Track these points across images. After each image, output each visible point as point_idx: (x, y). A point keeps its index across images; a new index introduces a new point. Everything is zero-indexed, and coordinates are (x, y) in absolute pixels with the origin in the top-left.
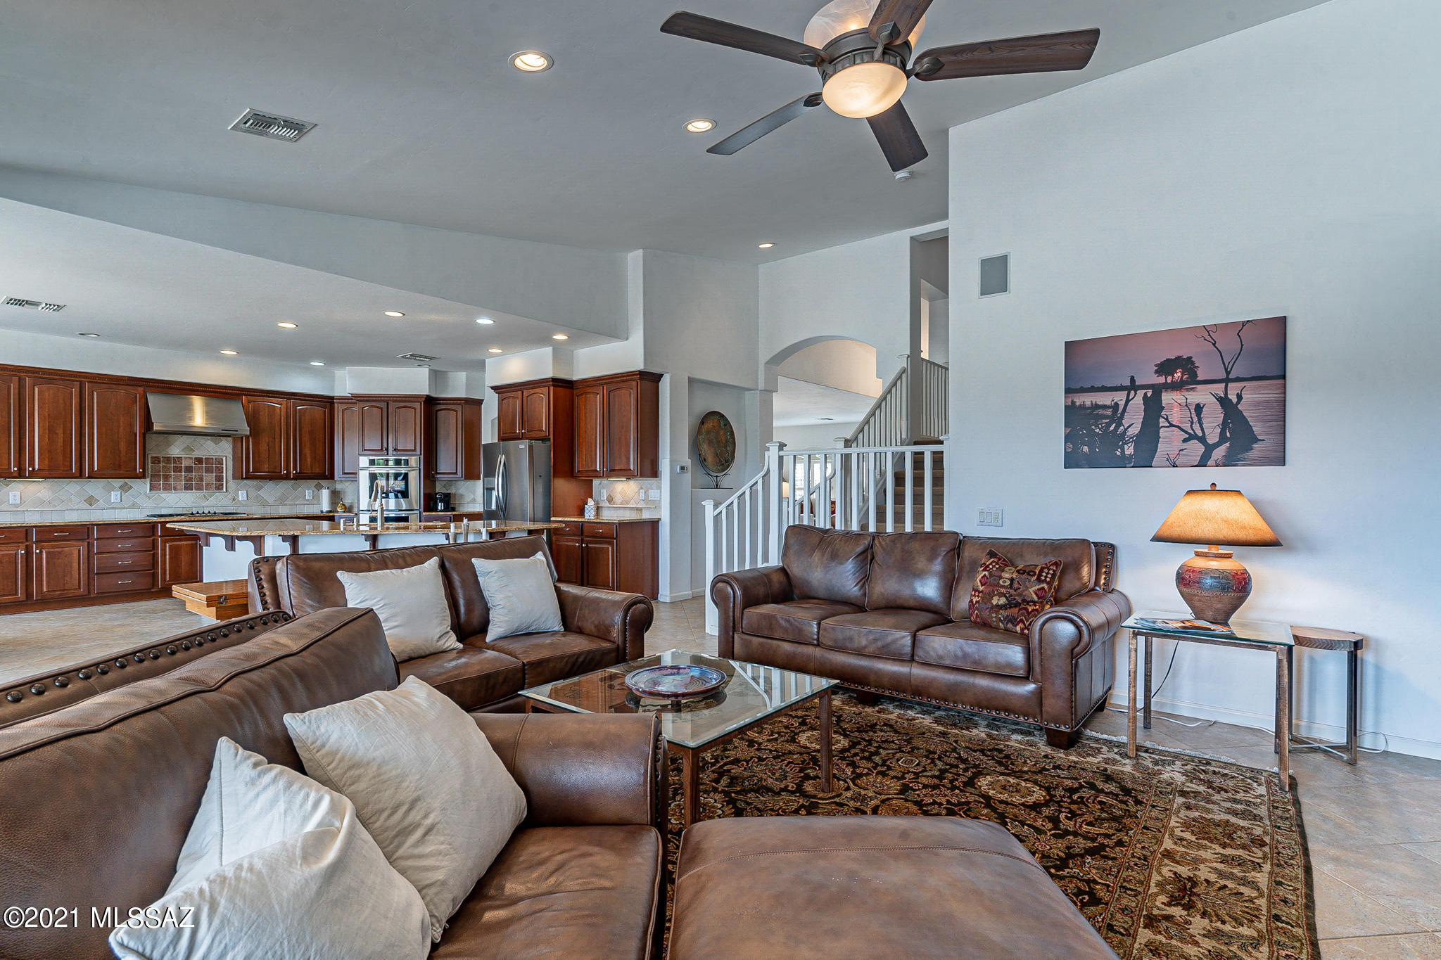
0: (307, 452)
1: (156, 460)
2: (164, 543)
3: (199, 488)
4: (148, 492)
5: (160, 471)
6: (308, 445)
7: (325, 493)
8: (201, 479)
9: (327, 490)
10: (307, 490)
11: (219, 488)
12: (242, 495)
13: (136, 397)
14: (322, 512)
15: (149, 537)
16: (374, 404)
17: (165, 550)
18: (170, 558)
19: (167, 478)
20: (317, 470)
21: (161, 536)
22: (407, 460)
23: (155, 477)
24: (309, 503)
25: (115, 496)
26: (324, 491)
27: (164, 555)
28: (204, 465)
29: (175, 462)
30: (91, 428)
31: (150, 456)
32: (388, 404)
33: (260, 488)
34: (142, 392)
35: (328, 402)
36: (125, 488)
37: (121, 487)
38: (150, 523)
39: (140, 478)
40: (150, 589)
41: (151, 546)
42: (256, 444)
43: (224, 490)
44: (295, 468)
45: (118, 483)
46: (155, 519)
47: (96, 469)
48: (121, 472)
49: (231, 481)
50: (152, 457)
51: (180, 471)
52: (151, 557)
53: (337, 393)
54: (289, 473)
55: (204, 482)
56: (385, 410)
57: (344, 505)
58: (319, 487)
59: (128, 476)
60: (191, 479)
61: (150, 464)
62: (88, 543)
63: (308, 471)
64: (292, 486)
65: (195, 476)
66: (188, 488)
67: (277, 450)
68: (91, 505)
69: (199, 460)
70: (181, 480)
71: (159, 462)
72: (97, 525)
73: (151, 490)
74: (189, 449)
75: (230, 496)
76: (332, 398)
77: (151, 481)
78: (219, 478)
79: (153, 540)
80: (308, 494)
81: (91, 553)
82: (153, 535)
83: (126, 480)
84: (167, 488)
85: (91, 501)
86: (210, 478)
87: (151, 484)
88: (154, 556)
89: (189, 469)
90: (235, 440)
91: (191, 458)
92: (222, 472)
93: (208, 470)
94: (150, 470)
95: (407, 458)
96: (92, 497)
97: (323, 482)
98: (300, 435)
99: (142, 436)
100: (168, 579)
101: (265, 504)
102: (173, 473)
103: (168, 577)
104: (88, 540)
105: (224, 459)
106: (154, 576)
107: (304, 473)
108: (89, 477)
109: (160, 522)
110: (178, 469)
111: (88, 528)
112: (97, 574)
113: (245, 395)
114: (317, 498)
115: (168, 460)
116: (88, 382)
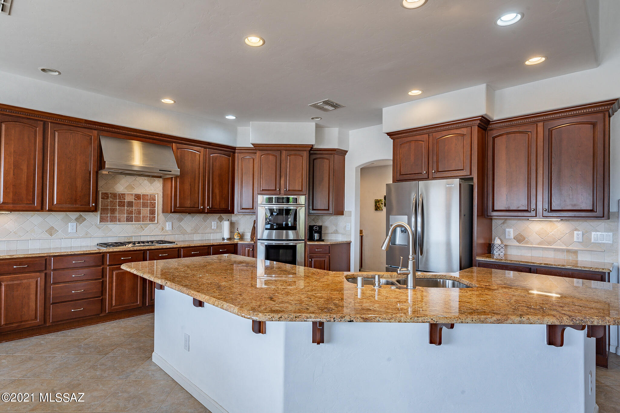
0: (217, 191)
1: (106, 196)
2: (112, 271)
3: (138, 220)
4: (98, 223)
5: (108, 206)
6: (217, 185)
7: (226, 225)
8: (139, 213)
9: (227, 222)
10: (213, 221)
11: (152, 220)
12: (168, 226)
13: (91, 139)
14: (223, 239)
15: (100, 266)
16: (269, 152)
17: (112, 277)
18: (117, 285)
19: (113, 211)
20: (223, 206)
21: (109, 265)
22: (296, 199)
23: (104, 210)
24: (214, 232)
25: (71, 227)
26: (225, 222)
27: (111, 282)
28: (141, 201)
29: (120, 198)
30: (53, 165)
31: (100, 193)
32: (281, 152)
33: (181, 220)
34: (96, 135)
35: (231, 152)
36: (79, 220)
37: (77, 219)
38: (100, 253)
39: (92, 211)
40: (99, 314)
41: (101, 274)
42: (182, 183)
43: (156, 221)
44: (208, 205)
45: (74, 215)
46: (104, 249)
47: (55, 203)
48: (77, 206)
49: (161, 215)
50: (102, 194)
51: (124, 206)
52: (100, 285)
53: (239, 144)
54: (204, 208)
55: (141, 215)
56: (278, 157)
57: (239, 233)
58: (221, 219)
59: (84, 209)
60: (131, 212)
61: (100, 199)
62: (46, 274)
63: (217, 207)
64: (203, 219)
65: (135, 210)
66: (129, 220)
67: (196, 189)
68: (51, 235)
69: (138, 197)
70: (124, 214)
71: (108, 198)
72: (54, 256)
73: (101, 221)
74: (131, 187)
75: (160, 227)
76: (234, 148)
77: (101, 214)
78: (152, 212)
79: (103, 268)
80: (214, 224)
81: (48, 285)
82: (103, 264)
83: (81, 213)
84: (113, 219)
85: (51, 231)
86: (145, 211)
87: (101, 217)
88: (103, 284)
89: (130, 204)
90: (165, 180)
91: (132, 195)
92: (155, 207)
93: (145, 205)
94: (100, 204)
95: (295, 197)
96: (52, 228)
97: (224, 216)
98: (212, 177)
99: (95, 174)
100: (114, 305)
101: (184, 233)
102: (118, 207)
103: (114, 302)
104: (45, 272)
105: (156, 196)
106: (103, 301)
107: (215, 208)
108: (50, 210)
109: (109, 252)
110: (122, 204)
111: (46, 260)
112: (53, 304)
113: (175, 142)
114: (220, 228)
115: (114, 195)
116: (51, 122)
